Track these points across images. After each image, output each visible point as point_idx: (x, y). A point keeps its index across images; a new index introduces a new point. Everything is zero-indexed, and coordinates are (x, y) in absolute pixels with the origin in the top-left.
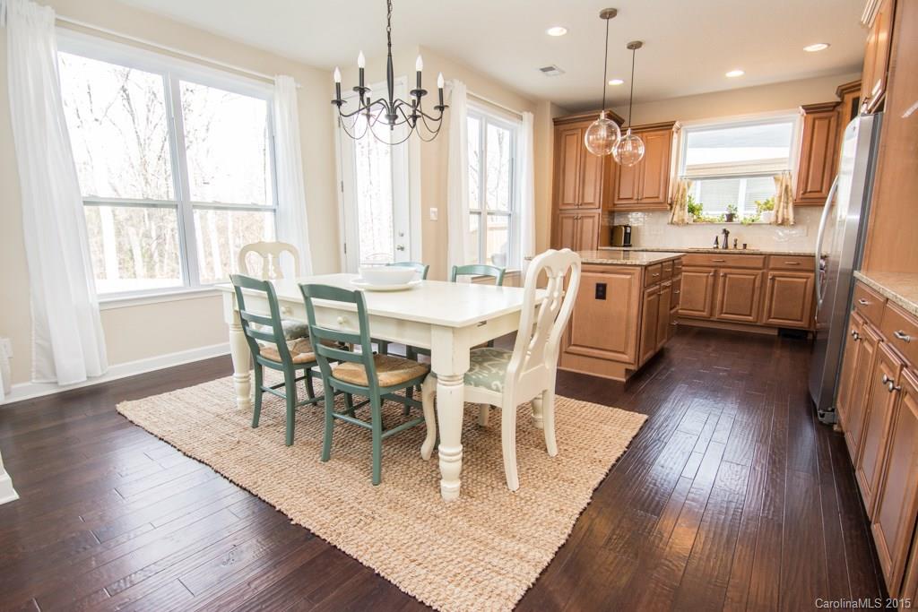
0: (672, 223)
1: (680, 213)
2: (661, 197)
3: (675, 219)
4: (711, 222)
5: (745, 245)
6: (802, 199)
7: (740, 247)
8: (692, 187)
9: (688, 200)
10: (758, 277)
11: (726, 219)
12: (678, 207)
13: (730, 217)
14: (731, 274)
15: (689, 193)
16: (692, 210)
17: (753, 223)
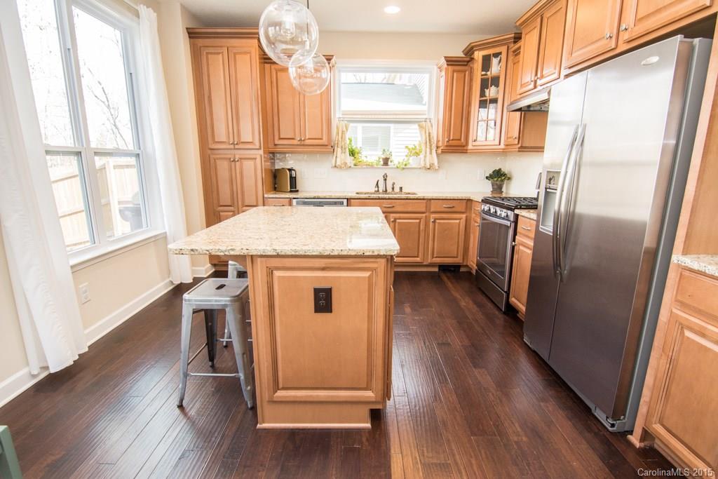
0: (335, 166)
1: (342, 157)
2: (324, 139)
3: (338, 163)
4: (370, 166)
5: (401, 188)
6: (447, 146)
7: (397, 190)
8: (350, 129)
9: (348, 142)
10: (422, 220)
11: (382, 163)
12: (339, 150)
13: (386, 162)
14: (400, 219)
15: (348, 135)
16: (352, 153)
17: (405, 168)
